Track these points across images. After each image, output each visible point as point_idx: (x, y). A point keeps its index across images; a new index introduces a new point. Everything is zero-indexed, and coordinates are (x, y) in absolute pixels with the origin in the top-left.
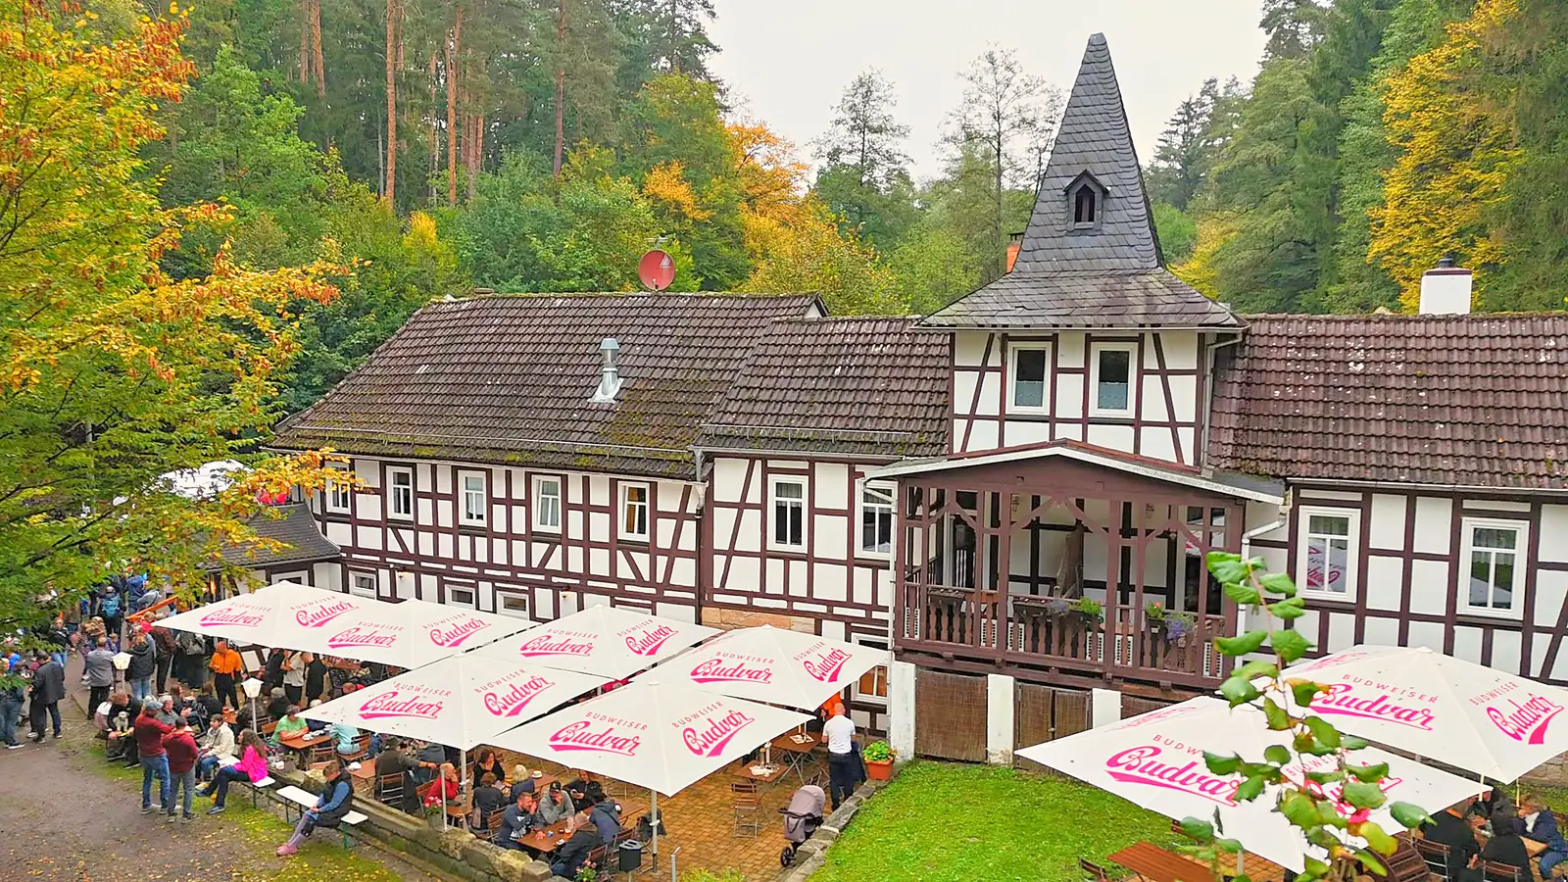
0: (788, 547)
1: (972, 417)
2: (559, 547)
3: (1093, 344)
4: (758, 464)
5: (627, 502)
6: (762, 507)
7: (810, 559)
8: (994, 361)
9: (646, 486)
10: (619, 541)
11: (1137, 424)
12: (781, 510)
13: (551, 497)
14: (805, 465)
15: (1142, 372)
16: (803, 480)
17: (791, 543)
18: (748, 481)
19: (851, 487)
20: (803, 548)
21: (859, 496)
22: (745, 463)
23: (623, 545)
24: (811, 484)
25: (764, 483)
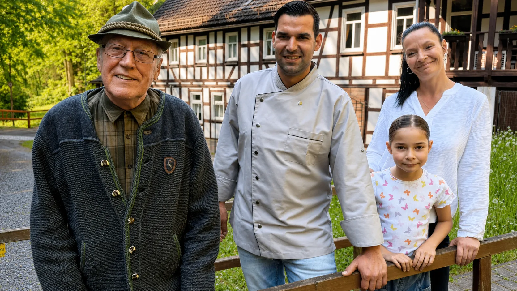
0: (352, 50)
2: (237, 67)
4: (337, 7)
5: (267, 40)
6: (339, 29)
7: (364, 54)
10: (264, 60)
12: (349, 30)
13: (233, 43)
14: (363, 1)
16: (362, 9)
17: (355, 47)
18: (330, 17)
19: (390, 8)
20: (360, 49)
21: (394, 13)
22: (329, 8)
23: (265, 62)
24: (367, 11)
25: (340, 16)
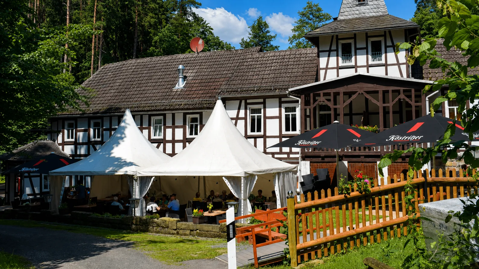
0: (256, 133)
1: (327, 68)
2: (162, 145)
3: (369, 39)
4: (243, 102)
5: (190, 124)
6: (245, 119)
7: (265, 137)
8: (334, 48)
9: (197, 116)
10: (187, 139)
11: (386, 65)
12: (253, 120)
13: (158, 125)
14: (262, 100)
15: (386, 47)
16: (261, 106)
17: (257, 132)
18: (239, 109)
19: (280, 107)
20: (262, 133)
21: (283, 110)
22: (238, 102)
23: (188, 140)
24: (265, 108)
25: (246, 109)
